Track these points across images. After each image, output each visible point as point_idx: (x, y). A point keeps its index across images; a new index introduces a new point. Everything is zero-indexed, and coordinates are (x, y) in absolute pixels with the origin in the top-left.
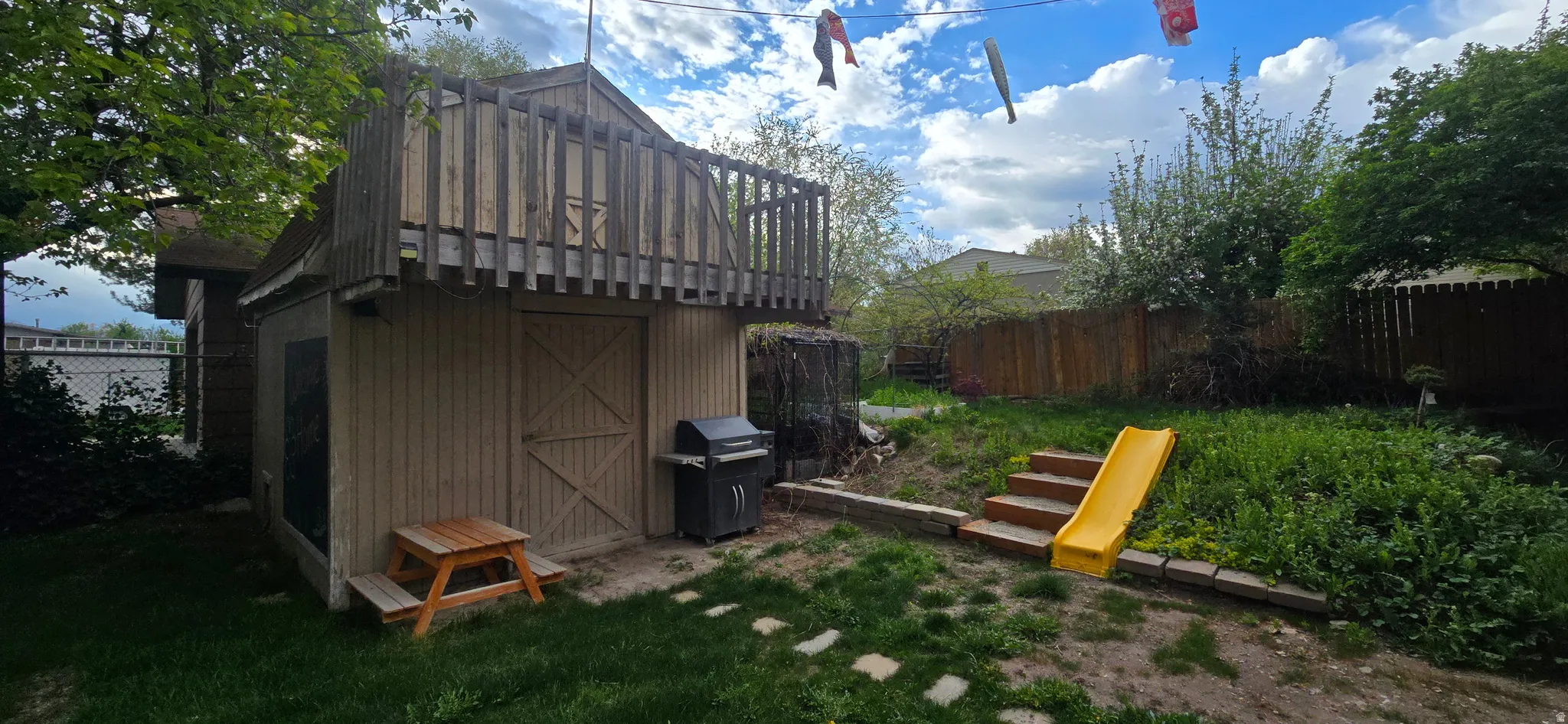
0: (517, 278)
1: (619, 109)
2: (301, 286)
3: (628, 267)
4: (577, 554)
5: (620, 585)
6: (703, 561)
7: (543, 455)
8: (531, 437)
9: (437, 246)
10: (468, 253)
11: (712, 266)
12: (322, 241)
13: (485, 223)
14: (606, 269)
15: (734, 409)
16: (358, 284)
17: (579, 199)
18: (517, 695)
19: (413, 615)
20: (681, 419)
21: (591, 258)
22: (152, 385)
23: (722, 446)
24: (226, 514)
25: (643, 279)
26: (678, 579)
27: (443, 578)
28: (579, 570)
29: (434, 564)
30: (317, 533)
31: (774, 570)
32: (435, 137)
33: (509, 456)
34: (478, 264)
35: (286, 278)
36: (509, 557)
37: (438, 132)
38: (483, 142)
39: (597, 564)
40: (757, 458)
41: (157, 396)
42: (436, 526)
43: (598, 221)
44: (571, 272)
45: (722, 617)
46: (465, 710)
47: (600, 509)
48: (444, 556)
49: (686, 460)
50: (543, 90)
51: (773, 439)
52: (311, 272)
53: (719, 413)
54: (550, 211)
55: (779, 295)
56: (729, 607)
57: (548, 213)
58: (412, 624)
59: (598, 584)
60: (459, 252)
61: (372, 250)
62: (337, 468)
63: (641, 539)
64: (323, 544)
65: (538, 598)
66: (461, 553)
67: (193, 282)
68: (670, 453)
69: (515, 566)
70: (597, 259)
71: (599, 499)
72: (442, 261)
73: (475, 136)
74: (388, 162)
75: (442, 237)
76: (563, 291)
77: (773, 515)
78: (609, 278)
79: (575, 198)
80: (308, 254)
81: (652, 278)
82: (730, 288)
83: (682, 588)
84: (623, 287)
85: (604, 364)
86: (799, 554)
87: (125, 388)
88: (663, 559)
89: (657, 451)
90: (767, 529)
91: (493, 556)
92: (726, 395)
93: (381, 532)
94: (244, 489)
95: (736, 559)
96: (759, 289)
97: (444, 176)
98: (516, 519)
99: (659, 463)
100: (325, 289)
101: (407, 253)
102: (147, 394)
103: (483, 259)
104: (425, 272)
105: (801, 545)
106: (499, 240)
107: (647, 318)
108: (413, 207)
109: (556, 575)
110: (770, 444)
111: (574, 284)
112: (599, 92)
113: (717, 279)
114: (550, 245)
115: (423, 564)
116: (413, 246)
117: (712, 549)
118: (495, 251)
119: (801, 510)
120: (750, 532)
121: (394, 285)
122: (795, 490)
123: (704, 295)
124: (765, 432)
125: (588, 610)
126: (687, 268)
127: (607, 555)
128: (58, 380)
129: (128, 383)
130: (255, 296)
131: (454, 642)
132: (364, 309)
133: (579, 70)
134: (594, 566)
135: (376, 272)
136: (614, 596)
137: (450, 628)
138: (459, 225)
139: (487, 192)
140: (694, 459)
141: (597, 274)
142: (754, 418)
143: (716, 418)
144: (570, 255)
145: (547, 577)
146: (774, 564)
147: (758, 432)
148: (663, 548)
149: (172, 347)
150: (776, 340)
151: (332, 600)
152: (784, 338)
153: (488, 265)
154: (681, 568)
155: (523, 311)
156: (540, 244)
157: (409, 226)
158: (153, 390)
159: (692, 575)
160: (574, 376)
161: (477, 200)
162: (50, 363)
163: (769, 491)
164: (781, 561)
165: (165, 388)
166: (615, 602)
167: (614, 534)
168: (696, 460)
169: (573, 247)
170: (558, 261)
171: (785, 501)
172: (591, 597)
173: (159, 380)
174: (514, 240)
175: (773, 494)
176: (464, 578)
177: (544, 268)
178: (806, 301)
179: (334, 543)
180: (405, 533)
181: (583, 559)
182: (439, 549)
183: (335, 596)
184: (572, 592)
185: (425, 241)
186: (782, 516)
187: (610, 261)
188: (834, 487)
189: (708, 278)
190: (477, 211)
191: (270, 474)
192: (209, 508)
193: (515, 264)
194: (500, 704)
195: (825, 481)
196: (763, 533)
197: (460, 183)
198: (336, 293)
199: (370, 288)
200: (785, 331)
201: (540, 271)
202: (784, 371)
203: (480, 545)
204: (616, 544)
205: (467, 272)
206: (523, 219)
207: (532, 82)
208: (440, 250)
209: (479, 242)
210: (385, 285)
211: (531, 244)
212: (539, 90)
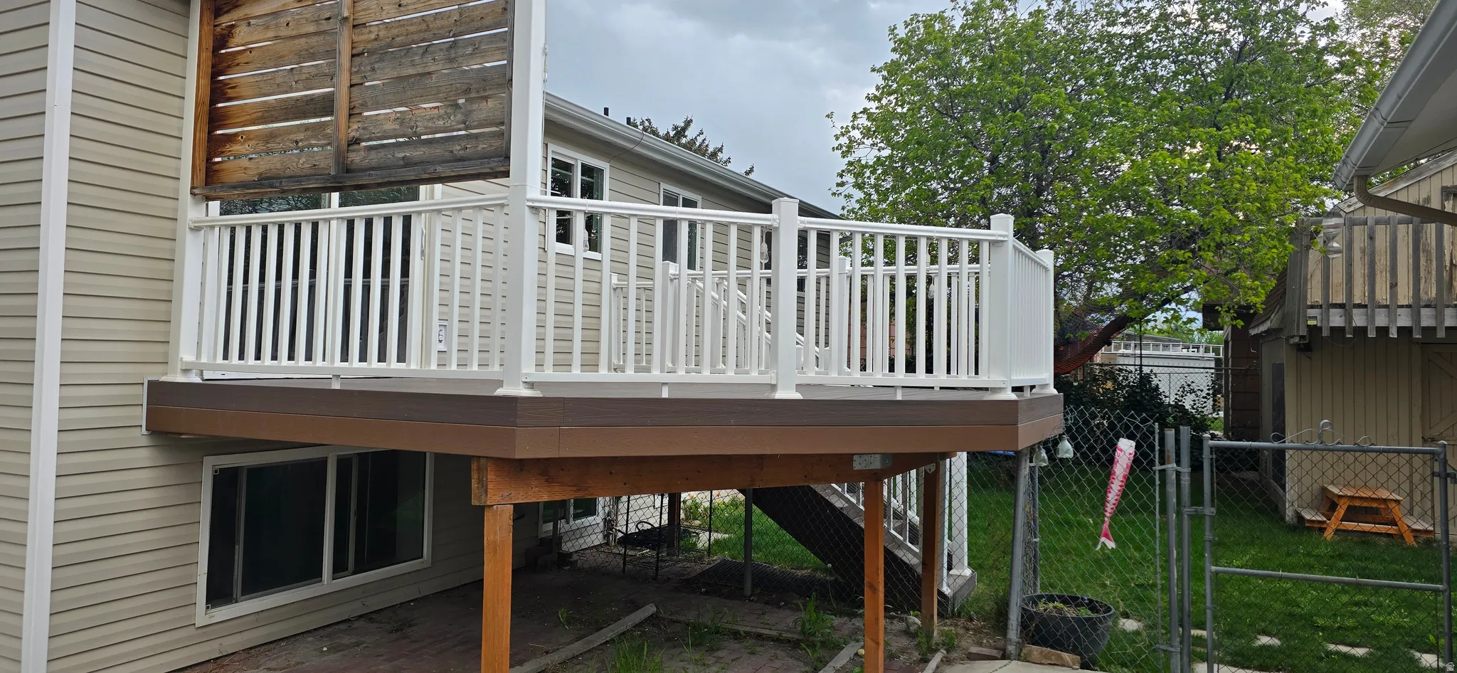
0: (1383, 331)
9: (1328, 316)
10: (1349, 318)
12: (1279, 309)
13: (1360, 299)
16: (1293, 337)
19: (1324, 525)
22: (1201, 388)
27: (1341, 511)
29: (1336, 500)
34: (1355, 324)
35: (1267, 325)
36: (1386, 509)
41: (1205, 395)
44: (1426, 323)
48: (1341, 497)
52: (1274, 327)
58: (1322, 530)
60: (1343, 318)
61: (1294, 320)
64: (1283, 487)
65: (1411, 544)
66: (1352, 498)
69: (1392, 517)
72: (1332, 325)
75: (1332, 311)
76: (1418, 336)
80: (1272, 317)
87: (1187, 389)
91: (1376, 506)
100: (1283, 335)
101: (1311, 323)
102: (1199, 393)
103: (1359, 320)
104: (1322, 332)
106: (1369, 306)
108: (1315, 295)
109: (1425, 531)
111: (1429, 331)
114: (1407, 306)
116: (1315, 318)
118: (1367, 315)
121: (1305, 340)
128: (1155, 381)
129: (1189, 385)
130: (1256, 331)
135: (1295, 333)
137: (1346, 540)
138: (1342, 301)
141: (1449, 322)
144: (1425, 312)
145: (1418, 531)
151: (1287, 519)
153: (1362, 324)
156: (1402, 307)
157: (1312, 307)
158: (1202, 391)
162: (1152, 371)
165: (1209, 390)
169: (1426, 306)
170: (1415, 317)
173: (1205, 384)
174: (1381, 306)
176: (1354, 514)
177: (1403, 322)
180: (1328, 486)
182: (1340, 494)
183: (1289, 513)
185: (1321, 314)
190: (1355, 292)
193: (1381, 322)
198: (1286, 339)
201: (1400, 324)
205: (1348, 329)
207: (1431, 169)
208: (1331, 318)
209: (1355, 311)
210: (1300, 340)
211: (1393, 308)
212: (1438, 172)
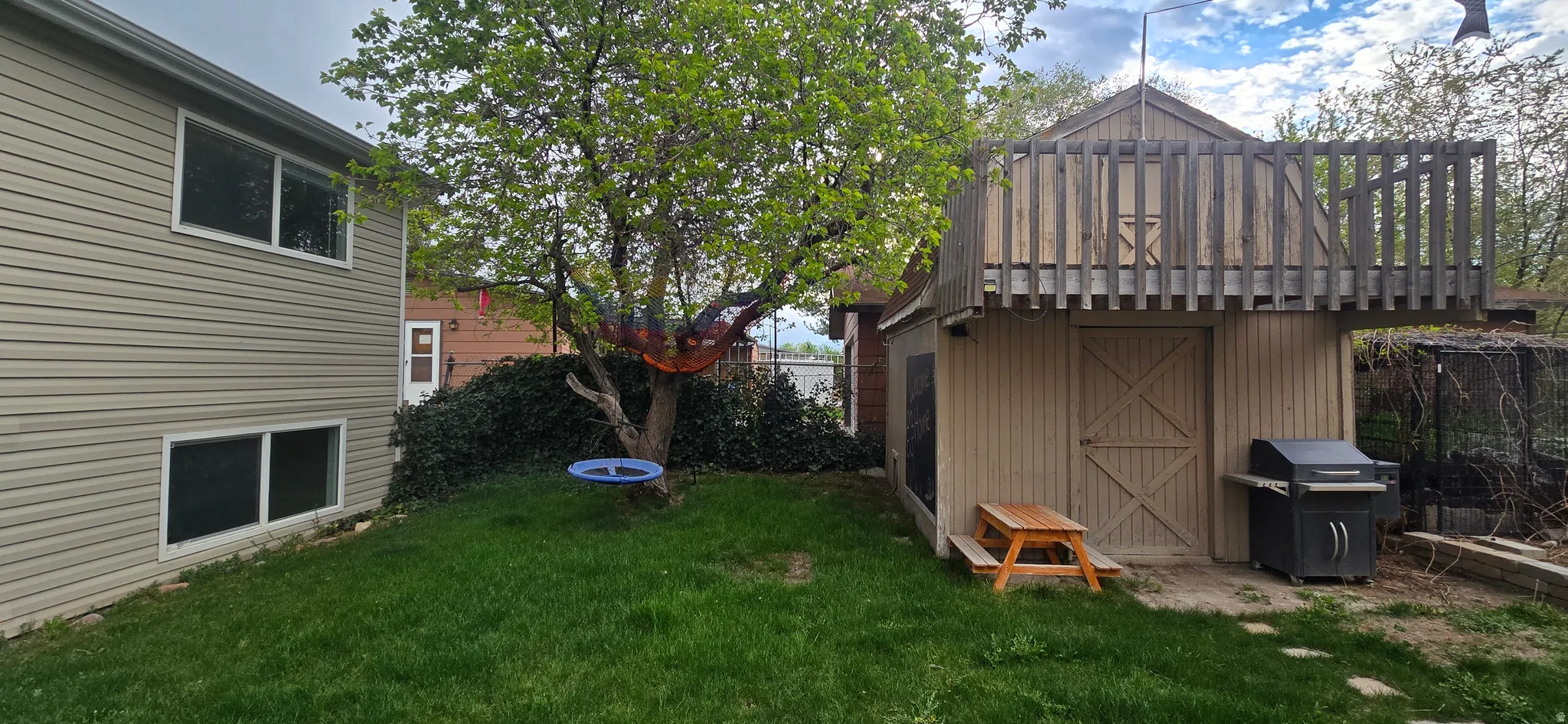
0: (1074, 300)
1: (1176, 117)
2: (919, 314)
3: (1185, 279)
4: (1135, 559)
5: (1179, 598)
6: (1285, 599)
7: (1099, 458)
8: (1089, 442)
9: (1010, 279)
10: (1034, 282)
11: (1291, 268)
12: (931, 284)
13: (1047, 257)
14: (1160, 283)
15: (1334, 430)
16: (955, 313)
17: (1132, 216)
18: (1075, 657)
19: (996, 572)
20: (1257, 437)
21: (1143, 276)
23: (1313, 472)
24: (872, 477)
25: (1202, 290)
26: (1250, 609)
27: (1015, 549)
28: (1136, 574)
29: (1009, 535)
30: (928, 498)
31: (1390, 631)
32: (1008, 193)
33: (1069, 457)
34: (1041, 291)
35: (909, 311)
36: (1068, 544)
37: (1010, 190)
38: (1045, 183)
39: (1156, 574)
40: (1368, 495)
42: (1010, 506)
43: (1152, 236)
44: (1124, 290)
45: (1303, 660)
46: (1034, 654)
47: (1158, 519)
48: (1017, 530)
49: (1261, 482)
50: (1098, 122)
51: (1397, 473)
52: (925, 306)
53: (1311, 434)
54: (1105, 232)
55: (1399, 293)
56: (1315, 653)
57: (1103, 234)
59: (1155, 592)
60: (1028, 282)
61: (965, 288)
62: (941, 450)
63: (1208, 560)
64: (932, 506)
65: (1095, 587)
66: (1029, 531)
67: (849, 315)
68: (1243, 473)
69: (1074, 553)
70: (1150, 275)
71: (1159, 511)
72: (1014, 292)
73: (1038, 186)
74: (976, 220)
75: (1014, 272)
76: (1116, 308)
77: (1401, 571)
78: (1163, 292)
79: (1129, 216)
80: (923, 292)
81: (1213, 288)
82: (1318, 290)
83: (1254, 619)
84: (1179, 301)
85: (1163, 375)
86: (1439, 624)
87: (821, 387)
88: (1231, 585)
89: (1226, 468)
90: (1388, 584)
91: (1055, 539)
92: (1322, 412)
93: (971, 504)
94: (881, 463)
95: (1333, 607)
96: (1365, 288)
97: (1015, 219)
98: (1075, 511)
99: (1228, 483)
100: (932, 317)
101: (989, 288)
102: (831, 390)
103: (1045, 287)
104: (1002, 302)
105: (1444, 615)
106: (1058, 267)
107: (1212, 328)
108: (993, 251)
109: (1112, 571)
110: (1391, 479)
111: (1127, 301)
112: (1154, 107)
113: (1300, 282)
114: (1104, 267)
115: (1000, 535)
116: (993, 282)
117: (1300, 589)
118: (1055, 279)
119: (1450, 572)
120: (1360, 582)
121: (980, 313)
122: (1440, 543)
123: (1281, 301)
124: (1381, 463)
125: (1143, 610)
126: (1257, 273)
127: (1166, 567)
128: (792, 380)
129: (822, 383)
130: (889, 323)
131: (1023, 602)
132: (958, 331)
133: (1133, 92)
134: (1152, 575)
135: (968, 305)
136: (1172, 606)
137: (1021, 591)
138: (1026, 260)
139: (1048, 226)
140: (1273, 483)
141: (1151, 290)
142: (1363, 443)
143: (1306, 439)
144: (1123, 275)
145: (1103, 571)
146: (1393, 625)
147: (1371, 462)
148: (1234, 574)
149: (835, 359)
150: (1406, 348)
151: (938, 549)
152: (1420, 346)
153: (1049, 292)
154: (1255, 599)
155: (1081, 327)
156: (1095, 267)
157: (990, 266)
159: (1269, 609)
160: (1130, 387)
161: (1041, 233)
162: (789, 370)
163: (1396, 539)
164: (1402, 623)
166: (1173, 611)
167: (1176, 549)
168: (1277, 485)
169: (1126, 267)
170: (1112, 281)
171: (1420, 555)
172: (1149, 601)
174: (1071, 267)
175: (1401, 544)
176: (1030, 554)
177: (1098, 288)
178: (1448, 297)
179: (940, 506)
180: (987, 508)
181: (1142, 566)
182: (1014, 526)
183: (941, 548)
184: (1128, 592)
185: (1001, 277)
186: (1415, 573)
187: (1164, 276)
188: (1523, 553)
189: (1286, 282)
190: (1041, 241)
191: (897, 452)
192: (863, 472)
193: (1072, 288)
194: (1062, 659)
195: (1499, 541)
196: (1379, 588)
197: (1026, 222)
198: (940, 320)
199: (964, 316)
200: (1423, 336)
201: (1095, 292)
202: (1419, 388)
203: (1044, 528)
204: (1178, 560)
205: (1033, 298)
206: (1080, 244)
207: (1088, 119)
208: (1012, 283)
209: (1042, 273)
210: (974, 314)
211: (1086, 268)
212: (1094, 123)
